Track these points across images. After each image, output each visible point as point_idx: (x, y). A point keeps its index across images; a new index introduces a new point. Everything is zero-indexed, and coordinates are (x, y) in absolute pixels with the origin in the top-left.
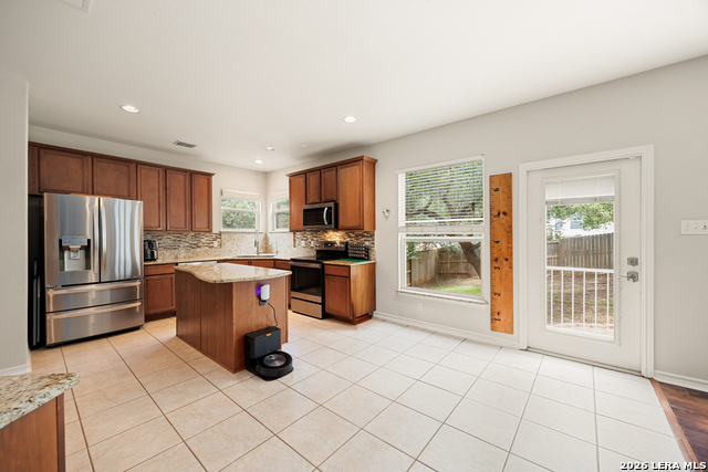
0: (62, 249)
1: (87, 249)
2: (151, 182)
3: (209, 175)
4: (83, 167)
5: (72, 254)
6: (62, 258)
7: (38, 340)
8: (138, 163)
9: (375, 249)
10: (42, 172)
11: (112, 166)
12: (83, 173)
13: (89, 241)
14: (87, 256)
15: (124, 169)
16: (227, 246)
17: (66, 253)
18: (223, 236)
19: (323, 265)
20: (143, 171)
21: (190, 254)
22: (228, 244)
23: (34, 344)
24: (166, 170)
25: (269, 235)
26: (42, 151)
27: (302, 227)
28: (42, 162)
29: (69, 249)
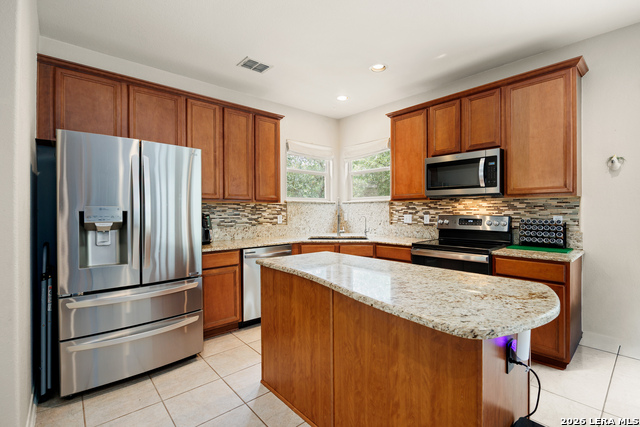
0: (85, 228)
1: (121, 228)
2: (205, 123)
3: (276, 118)
4: (115, 99)
5: (100, 237)
6: (84, 243)
7: (47, 388)
8: (188, 97)
9: (583, 228)
10: (58, 104)
11: (154, 99)
12: (115, 108)
13: (125, 214)
14: (122, 240)
15: (170, 104)
16: (294, 221)
17: (91, 235)
18: (289, 208)
19: (492, 258)
20: (196, 109)
21: (250, 234)
22: (295, 219)
23: (43, 392)
24: (225, 107)
25: (344, 207)
26: (59, 71)
27: (424, 191)
28: (58, 89)
29: (94, 228)
